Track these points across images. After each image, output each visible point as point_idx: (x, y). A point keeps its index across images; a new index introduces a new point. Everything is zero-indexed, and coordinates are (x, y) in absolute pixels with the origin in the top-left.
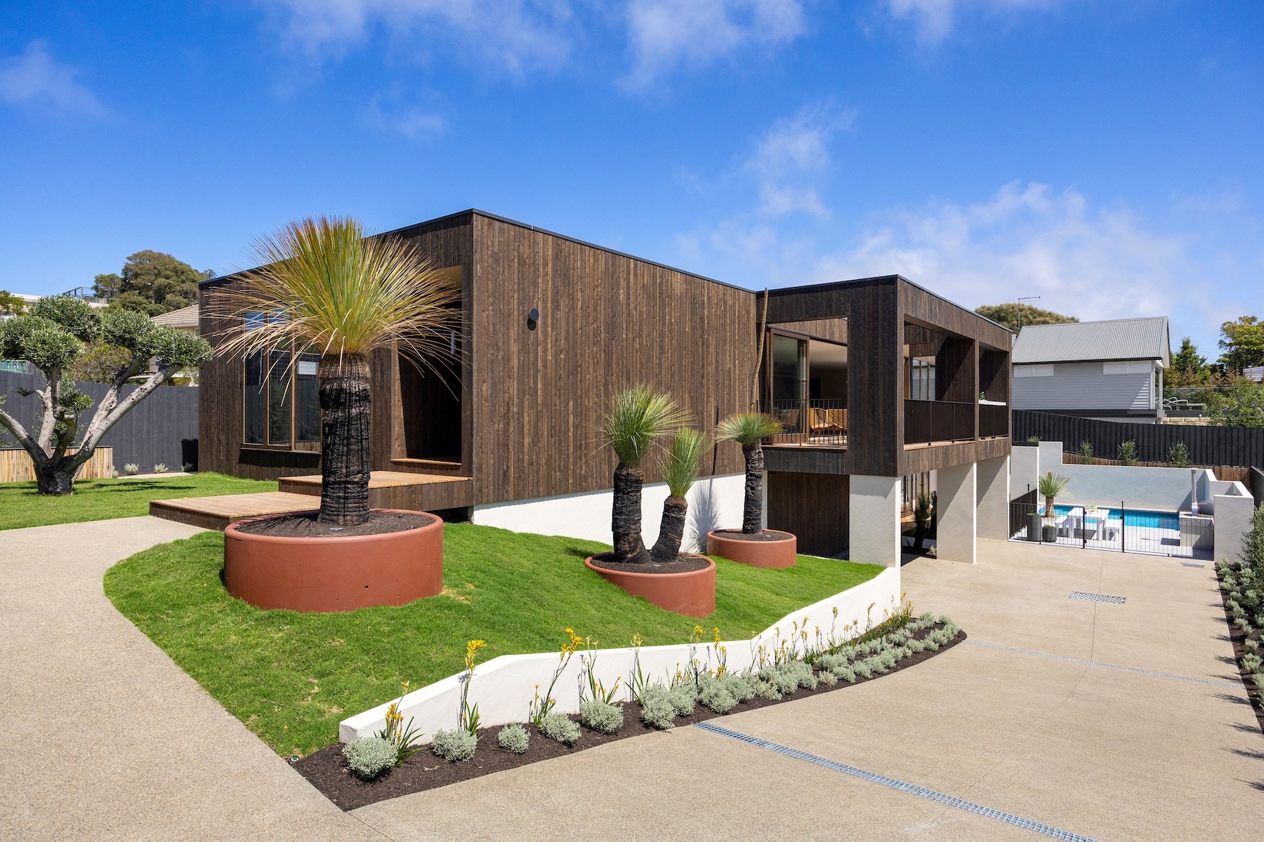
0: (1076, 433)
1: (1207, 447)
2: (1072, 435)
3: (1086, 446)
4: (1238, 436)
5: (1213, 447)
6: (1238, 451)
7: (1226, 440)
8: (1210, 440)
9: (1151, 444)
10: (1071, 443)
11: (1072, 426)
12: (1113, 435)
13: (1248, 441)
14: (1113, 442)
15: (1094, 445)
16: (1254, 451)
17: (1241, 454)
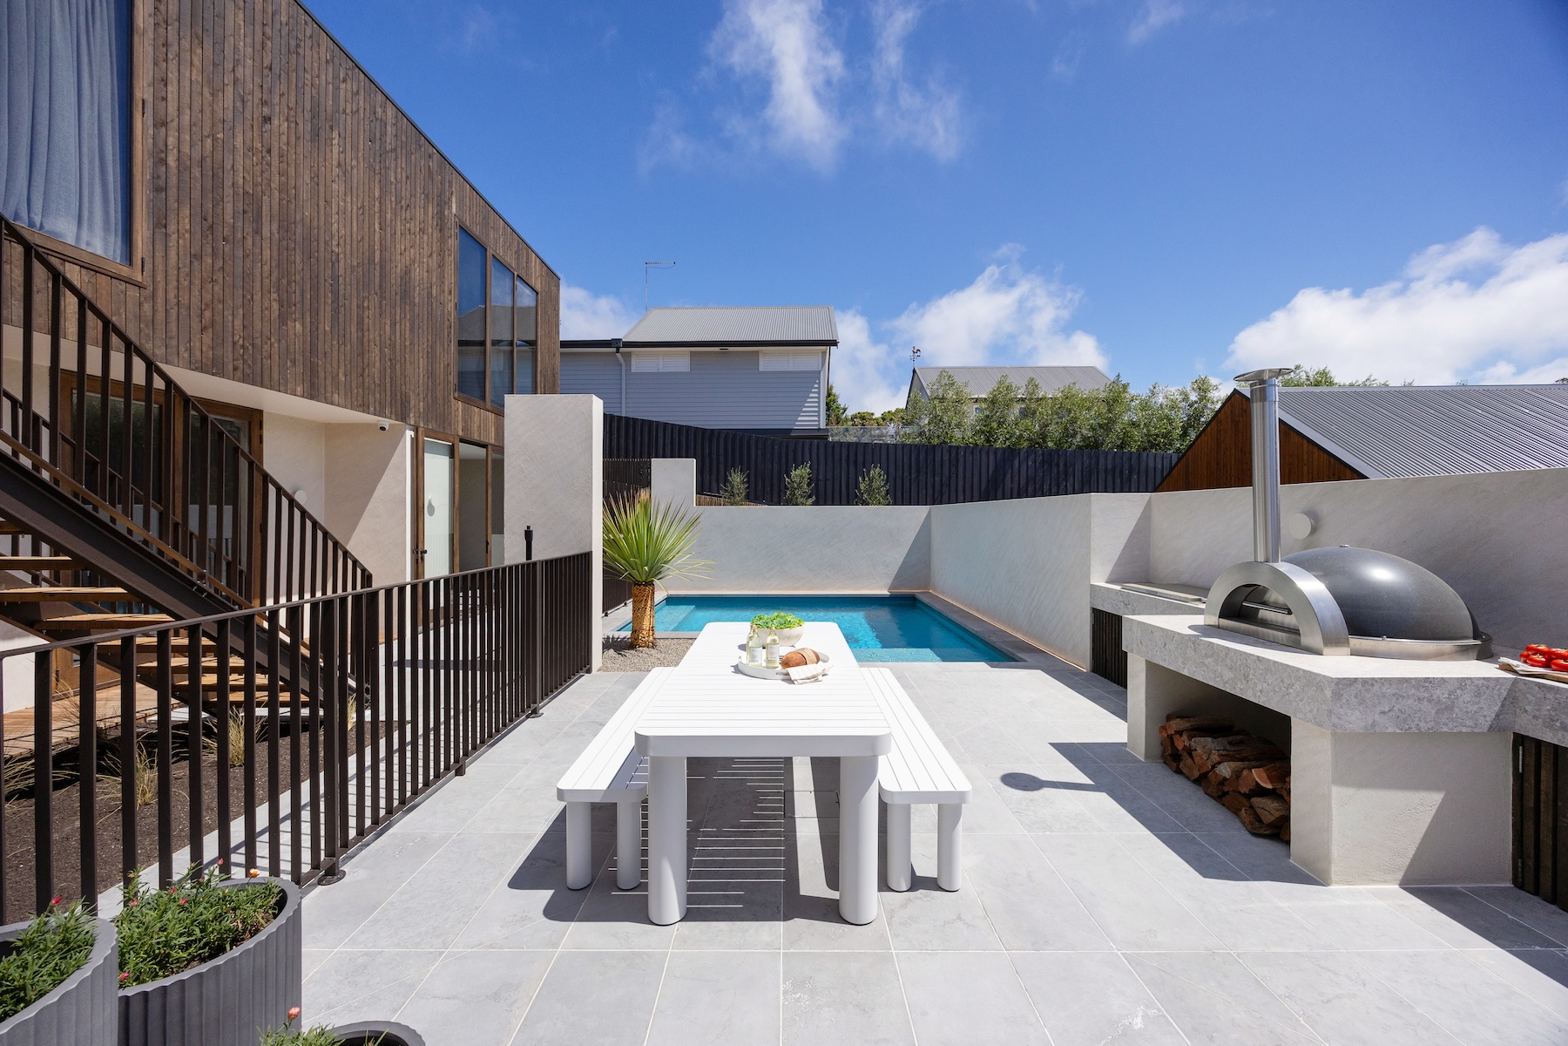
0: (722, 459)
1: (903, 479)
2: (715, 463)
3: (737, 478)
4: (942, 460)
5: (910, 480)
6: (942, 485)
7: (927, 468)
8: (906, 467)
9: (829, 475)
10: (714, 477)
11: (714, 448)
12: (776, 460)
13: (953, 469)
14: (776, 471)
15: (748, 476)
16: (961, 483)
17: (945, 489)
